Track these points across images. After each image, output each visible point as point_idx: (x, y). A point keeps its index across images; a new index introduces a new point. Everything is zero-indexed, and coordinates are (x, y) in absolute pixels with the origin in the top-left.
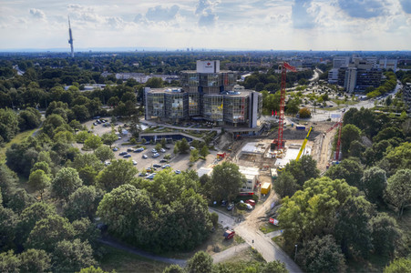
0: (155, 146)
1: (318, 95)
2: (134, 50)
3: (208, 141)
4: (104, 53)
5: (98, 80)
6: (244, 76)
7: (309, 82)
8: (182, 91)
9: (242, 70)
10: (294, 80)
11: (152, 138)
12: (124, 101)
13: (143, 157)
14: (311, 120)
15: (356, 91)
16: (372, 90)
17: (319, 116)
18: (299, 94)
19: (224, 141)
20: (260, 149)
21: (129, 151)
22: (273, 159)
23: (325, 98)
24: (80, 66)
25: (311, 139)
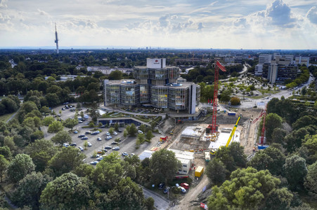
0: (109, 129)
1: (246, 85)
2: (105, 48)
3: (154, 125)
4: (82, 50)
5: (72, 72)
6: (188, 69)
7: (239, 75)
8: (135, 83)
9: (187, 64)
10: (227, 73)
11: (108, 122)
12: (89, 90)
13: (98, 140)
14: (241, 107)
15: (277, 82)
16: (289, 82)
17: (247, 104)
18: (231, 85)
19: (167, 125)
20: (197, 133)
21: (87, 133)
22: (208, 142)
23: (252, 88)
24: (62, 60)
25: (241, 124)
